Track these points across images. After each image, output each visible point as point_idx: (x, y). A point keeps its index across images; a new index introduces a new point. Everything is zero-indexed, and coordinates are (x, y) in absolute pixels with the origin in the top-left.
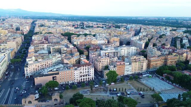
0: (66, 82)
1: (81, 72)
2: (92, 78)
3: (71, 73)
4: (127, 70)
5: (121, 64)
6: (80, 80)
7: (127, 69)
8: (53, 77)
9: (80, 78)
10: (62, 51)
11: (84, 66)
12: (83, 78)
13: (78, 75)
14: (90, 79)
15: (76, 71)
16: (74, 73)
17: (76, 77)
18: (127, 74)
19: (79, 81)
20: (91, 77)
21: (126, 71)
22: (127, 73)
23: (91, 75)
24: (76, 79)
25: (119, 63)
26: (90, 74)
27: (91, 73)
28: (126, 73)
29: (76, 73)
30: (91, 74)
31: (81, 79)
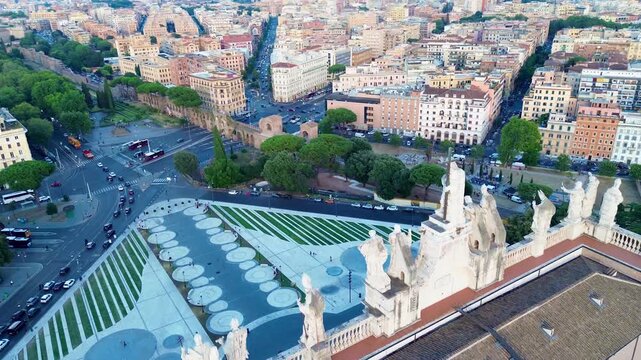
0: (395, 130)
1: (442, 113)
2: (475, 141)
3: (412, 107)
4: (625, 145)
5: (603, 113)
6: (435, 134)
7: (627, 138)
8: (366, 108)
9: (436, 130)
10: (467, 62)
11: (455, 96)
12: (443, 130)
13: (431, 118)
14: (468, 141)
15: (425, 105)
16: (420, 109)
17: (424, 124)
18: (625, 161)
19: (432, 137)
20: (472, 134)
21: (621, 147)
22: (627, 155)
23: (470, 129)
24: (423, 129)
25: (595, 110)
26: (469, 125)
27: (470, 122)
28: (619, 155)
29: (425, 112)
30: (473, 126)
31: (439, 134)
